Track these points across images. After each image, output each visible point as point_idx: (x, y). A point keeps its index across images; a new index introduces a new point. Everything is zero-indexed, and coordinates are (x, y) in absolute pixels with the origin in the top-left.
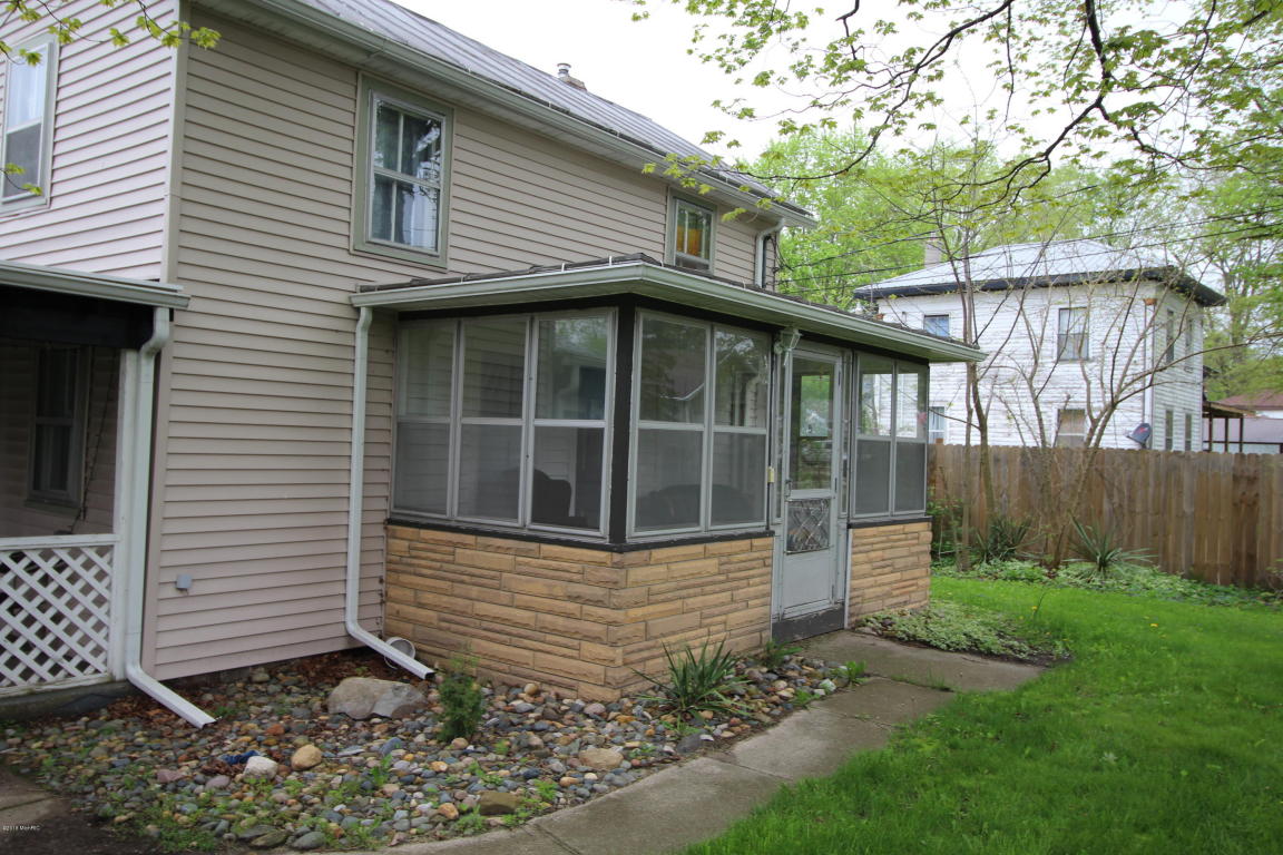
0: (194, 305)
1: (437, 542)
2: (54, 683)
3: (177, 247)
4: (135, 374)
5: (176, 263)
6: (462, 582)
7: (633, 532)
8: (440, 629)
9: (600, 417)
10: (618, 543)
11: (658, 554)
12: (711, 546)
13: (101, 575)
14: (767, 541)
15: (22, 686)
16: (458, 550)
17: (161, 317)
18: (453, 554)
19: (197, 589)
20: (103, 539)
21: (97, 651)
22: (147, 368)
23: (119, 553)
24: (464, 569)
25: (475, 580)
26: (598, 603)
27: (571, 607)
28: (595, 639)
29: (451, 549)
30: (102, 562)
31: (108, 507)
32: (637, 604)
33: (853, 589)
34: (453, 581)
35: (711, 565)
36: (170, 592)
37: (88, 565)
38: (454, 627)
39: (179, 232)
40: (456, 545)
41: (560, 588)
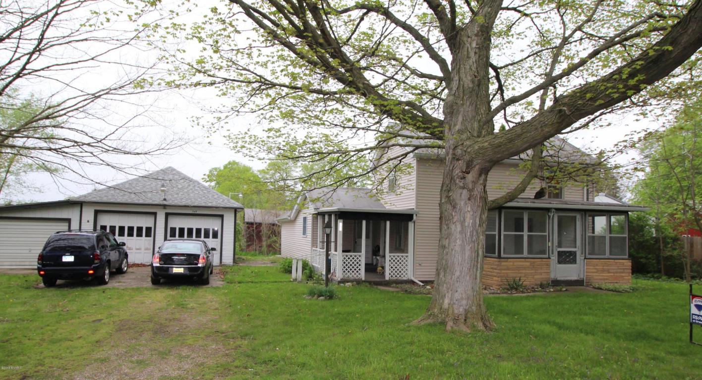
0: (420, 213)
2: (400, 278)
3: (417, 203)
4: (411, 225)
5: (417, 205)
7: (502, 255)
9: (495, 231)
10: (499, 257)
11: (509, 260)
12: (527, 260)
13: (406, 261)
14: (549, 260)
15: (395, 278)
17: (414, 216)
19: (423, 265)
20: (407, 254)
21: (406, 274)
22: (413, 224)
23: (409, 257)
26: (496, 269)
27: (491, 270)
28: (495, 276)
30: (406, 259)
31: (407, 250)
32: (504, 270)
33: (587, 275)
35: (528, 264)
36: (418, 265)
37: (404, 259)
39: (417, 199)
41: (489, 267)
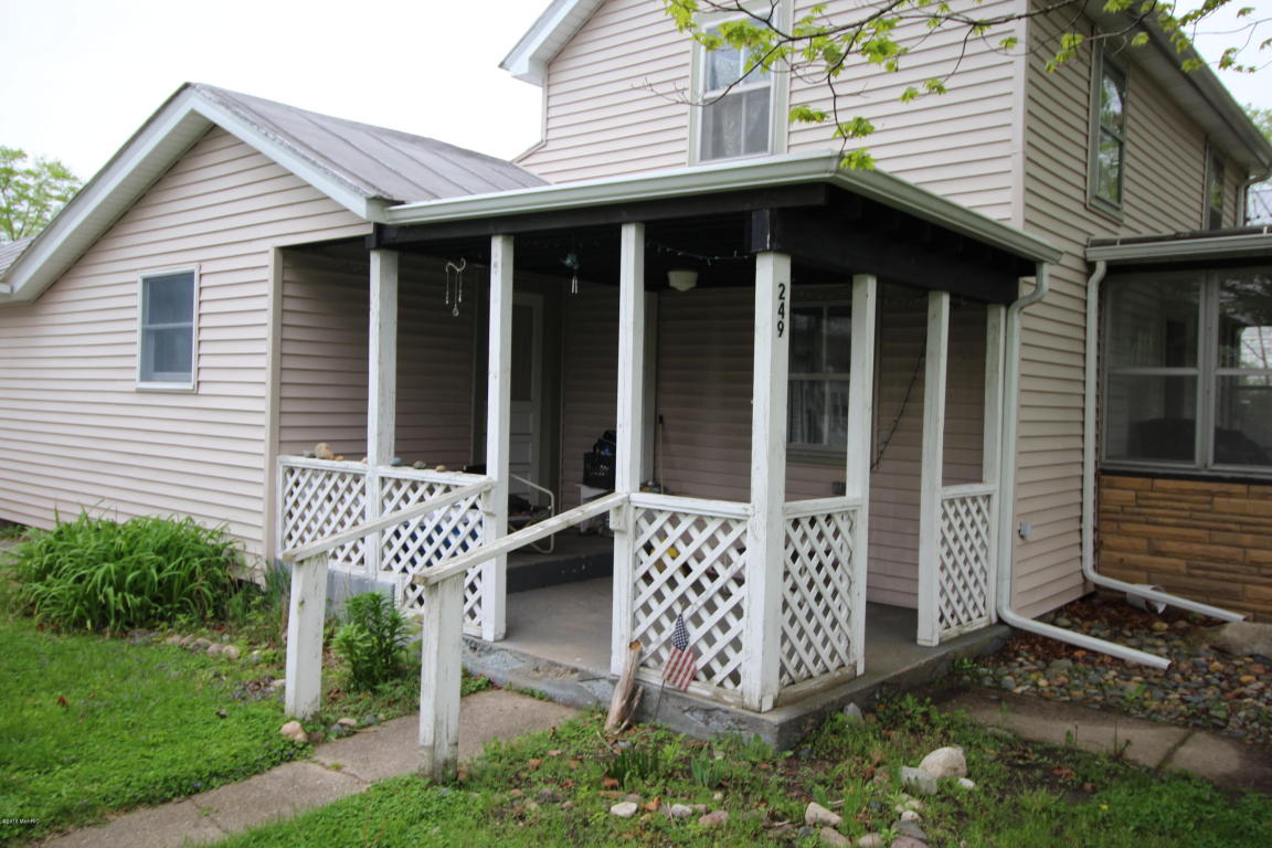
1: (1182, 491)
6: (1229, 530)
8: (1193, 576)
13: (983, 524)
16: (1216, 499)
18: (1210, 503)
24: (1227, 517)
25: (1245, 528)
29: (1209, 498)
30: (984, 510)
34: (1210, 529)
37: (979, 511)
38: (1213, 574)
40: (1213, 494)
